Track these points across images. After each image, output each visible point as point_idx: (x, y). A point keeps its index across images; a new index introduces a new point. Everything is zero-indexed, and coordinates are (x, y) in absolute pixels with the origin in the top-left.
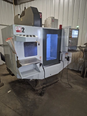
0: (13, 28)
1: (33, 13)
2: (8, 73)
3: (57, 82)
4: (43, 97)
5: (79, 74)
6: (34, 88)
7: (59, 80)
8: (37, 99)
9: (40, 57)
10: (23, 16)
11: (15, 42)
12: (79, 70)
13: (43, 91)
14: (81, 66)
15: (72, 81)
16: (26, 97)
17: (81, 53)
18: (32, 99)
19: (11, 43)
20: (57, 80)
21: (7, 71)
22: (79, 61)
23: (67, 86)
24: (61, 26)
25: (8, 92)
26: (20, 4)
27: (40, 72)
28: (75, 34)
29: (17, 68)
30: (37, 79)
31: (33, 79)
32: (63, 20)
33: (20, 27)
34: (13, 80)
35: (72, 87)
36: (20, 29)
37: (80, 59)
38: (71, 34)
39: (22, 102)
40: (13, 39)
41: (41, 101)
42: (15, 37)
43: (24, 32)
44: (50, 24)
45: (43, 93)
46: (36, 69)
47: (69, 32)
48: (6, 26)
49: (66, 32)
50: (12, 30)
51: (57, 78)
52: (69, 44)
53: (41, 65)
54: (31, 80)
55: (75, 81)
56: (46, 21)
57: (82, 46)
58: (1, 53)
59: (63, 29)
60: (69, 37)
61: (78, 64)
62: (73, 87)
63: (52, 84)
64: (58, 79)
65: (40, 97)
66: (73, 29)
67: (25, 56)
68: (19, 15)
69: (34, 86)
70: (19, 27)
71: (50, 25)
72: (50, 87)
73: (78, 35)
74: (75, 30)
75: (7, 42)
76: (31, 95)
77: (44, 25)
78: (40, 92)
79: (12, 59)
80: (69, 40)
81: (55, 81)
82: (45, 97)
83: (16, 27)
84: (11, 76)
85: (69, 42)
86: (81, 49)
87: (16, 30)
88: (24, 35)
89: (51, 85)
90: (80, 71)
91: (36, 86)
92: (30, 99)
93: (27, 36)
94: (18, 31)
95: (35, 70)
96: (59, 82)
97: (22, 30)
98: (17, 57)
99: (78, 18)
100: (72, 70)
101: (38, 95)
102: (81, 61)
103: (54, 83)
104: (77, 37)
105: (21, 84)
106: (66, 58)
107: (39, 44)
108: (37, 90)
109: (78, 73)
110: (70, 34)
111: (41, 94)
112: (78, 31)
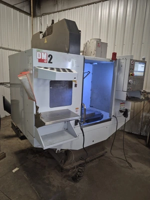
0: (32, 55)
1: (68, 30)
2: (14, 133)
3: (103, 155)
4: (78, 185)
5: (143, 141)
6: (62, 165)
7: (106, 152)
8: (68, 188)
9: (77, 108)
10: (48, 35)
11: (35, 81)
12: (142, 134)
13: (78, 173)
14: (145, 128)
15: (130, 154)
16: (47, 182)
17: (145, 103)
18: (58, 186)
19: (27, 81)
20: (103, 152)
21: (11, 129)
22: (141, 117)
23: (122, 165)
24: (114, 54)
25: (14, 171)
26: (41, 16)
27: (75, 136)
28: (139, 69)
29: (34, 127)
30: (69, 149)
31: (61, 150)
32: (115, 45)
33: (46, 54)
34: (23, 147)
35: (131, 166)
36: (44, 57)
37: (144, 114)
38: (133, 69)
39: (39, 194)
40: (31, 74)
41: (74, 191)
42: (36, 70)
43: (52, 63)
44: (93, 51)
45: (79, 176)
46: (68, 130)
47: (130, 66)
48: (16, 51)
49: (123, 65)
50: (30, 58)
51: (103, 149)
52: (128, 86)
53: (76, 122)
54: (58, 150)
55: (135, 154)
56: (86, 45)
57: (147, 91)
58: (4, 97)
59: (118, 61)
60: (129, 75)
61: (140, 123)
62: (133, 166)
63: (95, 159)
64: (106, 150)
65: (72, 183)
66: (137, 61)
67: (51, 106)
68: (41, 32)
69: (62, 161)
70: (43, 54)
71: (93, 53)
72: (90, 165)
73: (144, 71)
74: (140, 62)
75: (20, 80)
76: (56, 180)
77: (83, 52)
78: (73, 175)
79: (23, 109)
80: (129, 79)
81: (101, 153)
82: (82, 185)
83: (38, 53)
84: (20, 140)
85: (129, 83)
86: (146, 96)
87: (38, 58)
88: (52, 69)
89: (93, 160)
90: (143, 136)
91: (65, 162)
92: (54, 186)
93: (58, 70)
94: (41, 61)
95: (66, 133)
96: (107, 155)
97: (49, 59)
98: (37, 108)
99: (142, 43)
100: (129, 133)
101: (69, 180)
102: (146, 118)
103: (97, 158)
104: (142, 74)
105: (37, 155)
106: (121, 111)
107: (76, 85)
108: (68, 170)
109: (139, 140)
110: (130, 69)
111: (75, 179)
112: (144, 65)
